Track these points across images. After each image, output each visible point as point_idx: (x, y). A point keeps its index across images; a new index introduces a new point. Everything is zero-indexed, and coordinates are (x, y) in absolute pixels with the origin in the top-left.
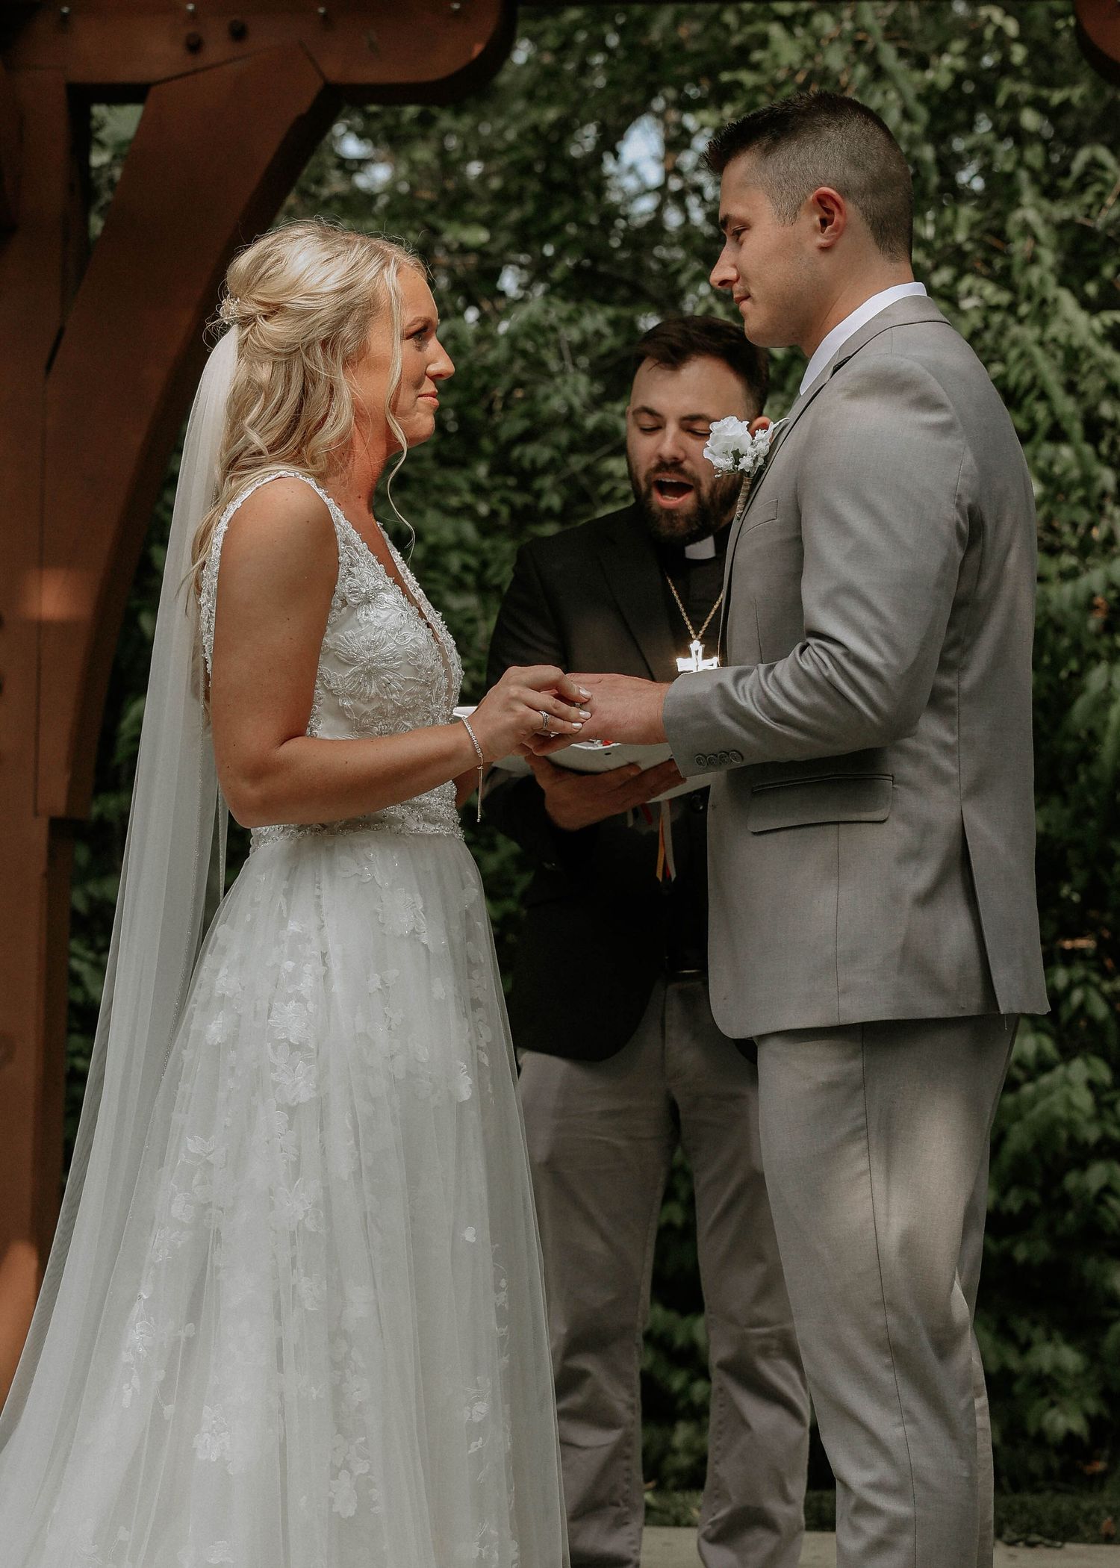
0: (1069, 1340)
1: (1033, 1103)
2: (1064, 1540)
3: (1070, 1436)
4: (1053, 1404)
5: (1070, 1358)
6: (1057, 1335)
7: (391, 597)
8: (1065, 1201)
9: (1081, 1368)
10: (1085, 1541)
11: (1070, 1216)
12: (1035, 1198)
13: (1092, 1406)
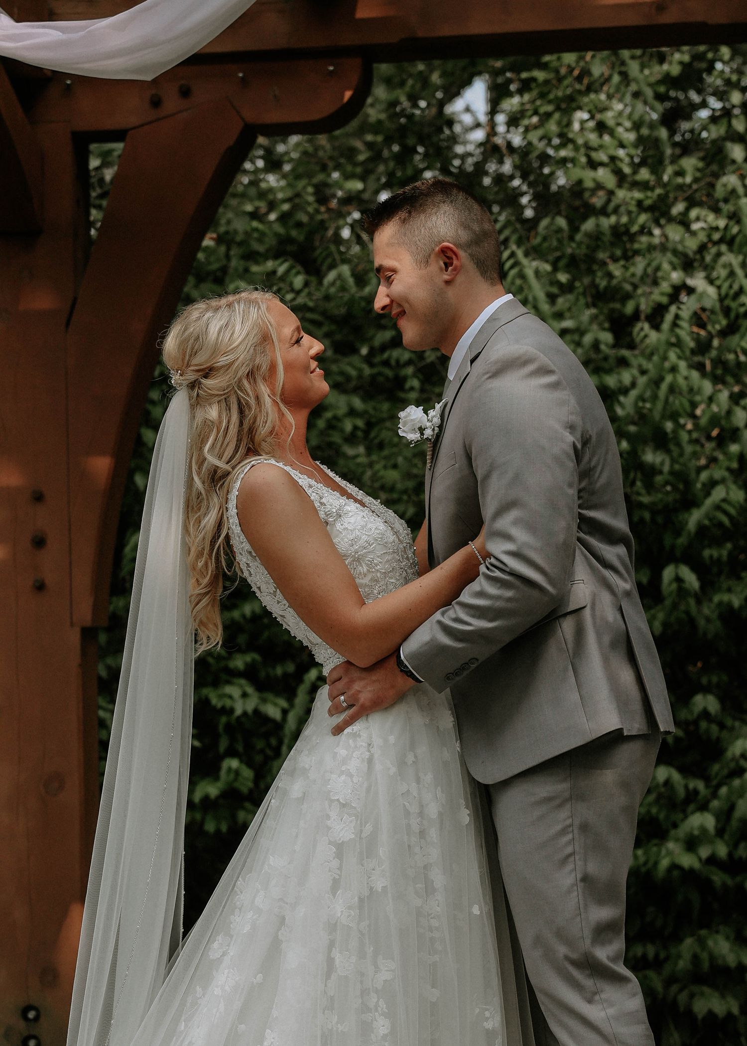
7: (352, 507)
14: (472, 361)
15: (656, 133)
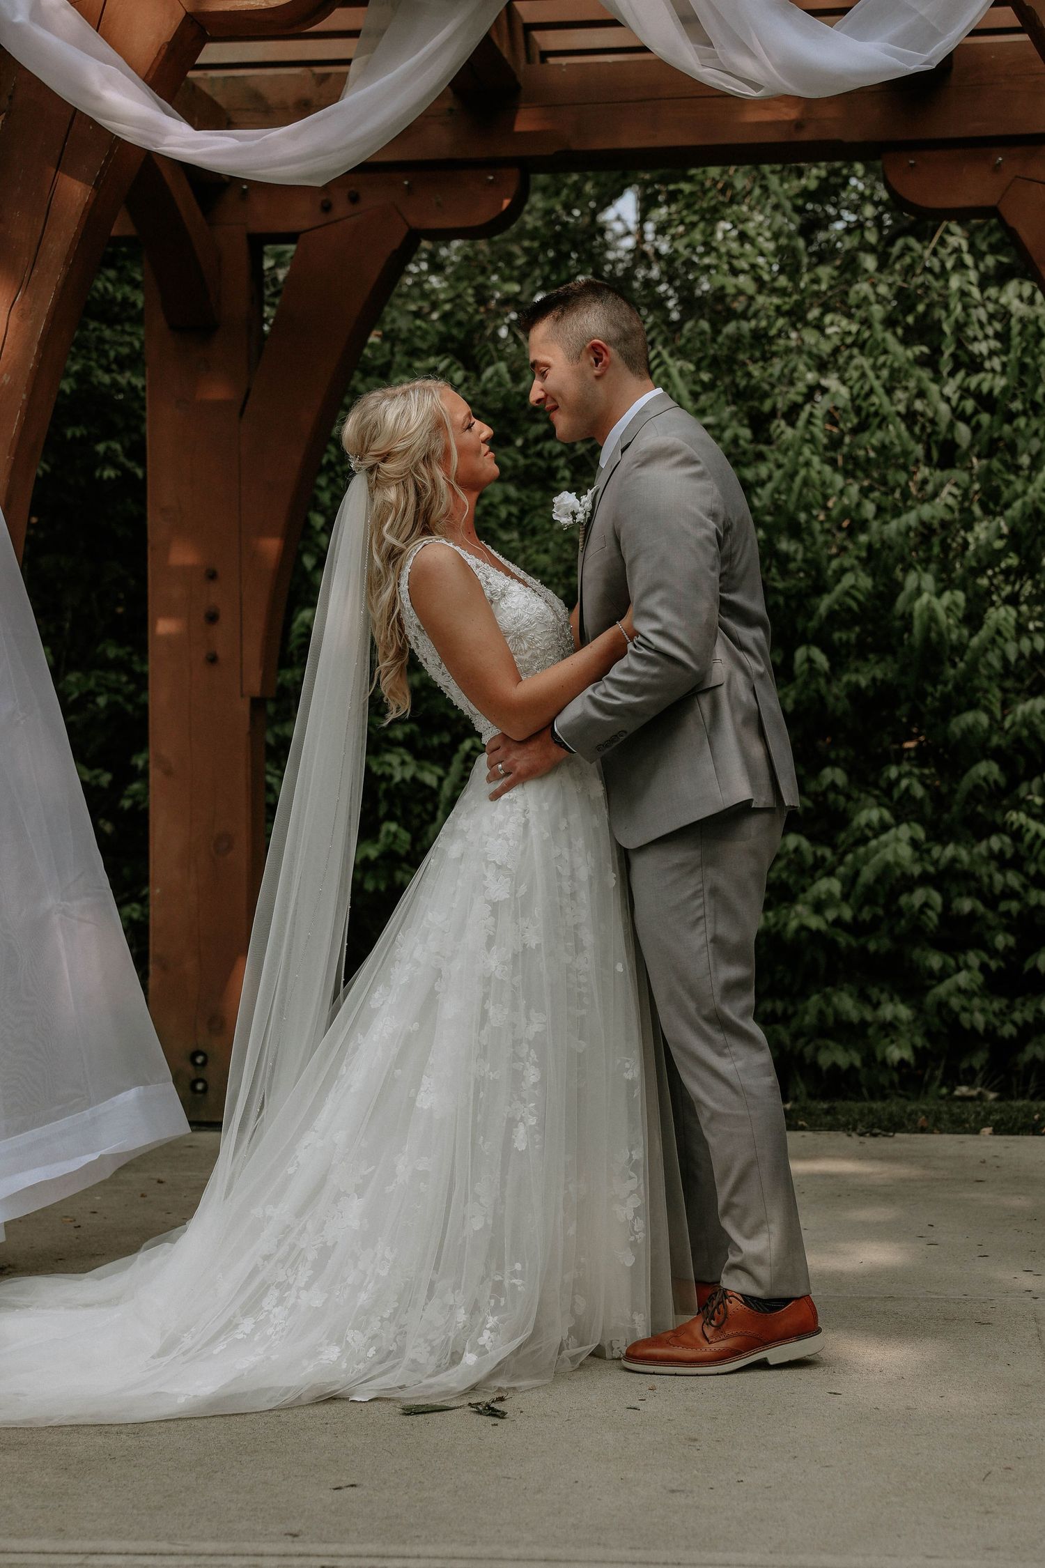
0: (903, 1002)
1: (876, 851)
2: (895, 1132)
3: (902, 1062)
4: (892, 1042)
5: (904, 1012)
6: (897, 998)
7: (516, 587)
8: (900, 913)
9: (911, 1018)
10: (908, 1132)
11: (903, 922)
12: (880, 912)
13: (919, 1041)
14: (623, 451)
15: (793, 243)
